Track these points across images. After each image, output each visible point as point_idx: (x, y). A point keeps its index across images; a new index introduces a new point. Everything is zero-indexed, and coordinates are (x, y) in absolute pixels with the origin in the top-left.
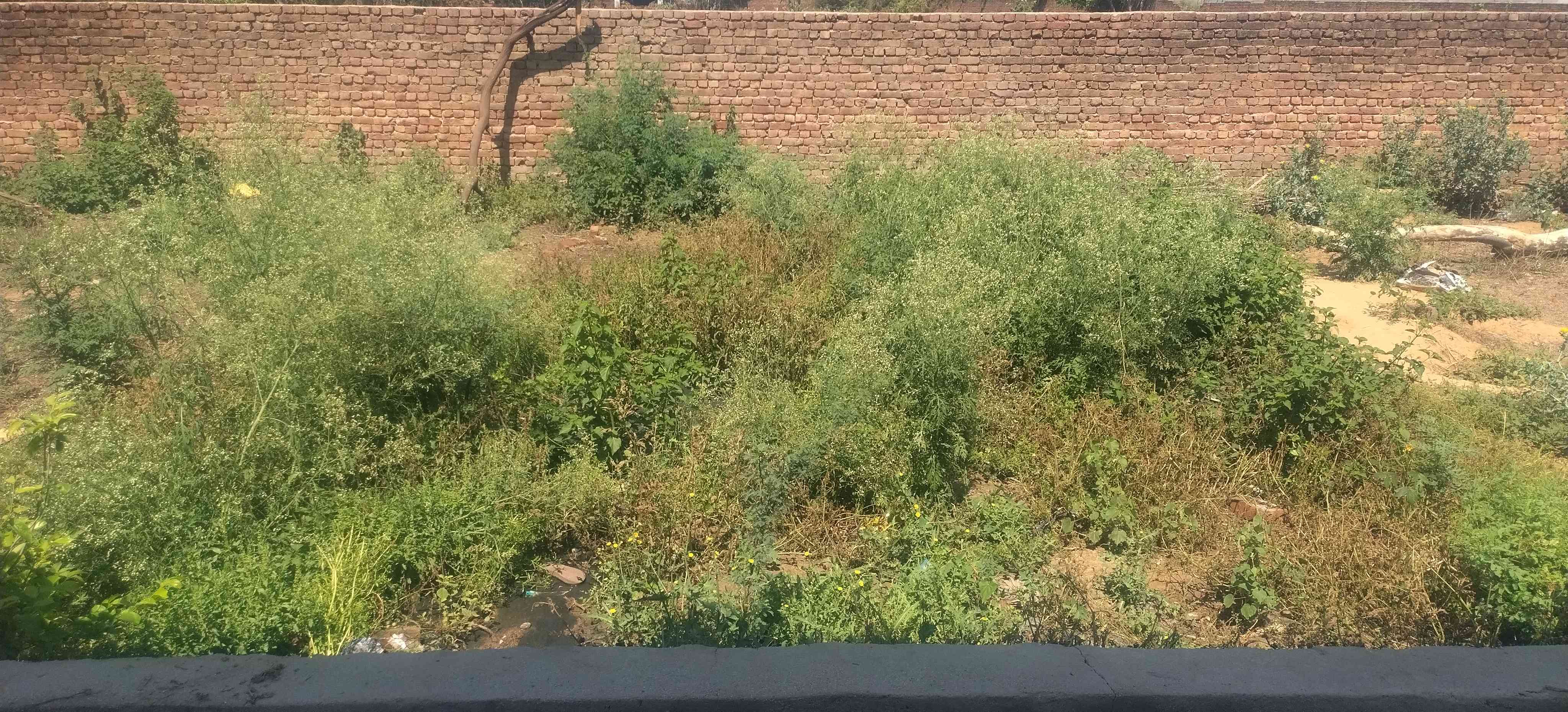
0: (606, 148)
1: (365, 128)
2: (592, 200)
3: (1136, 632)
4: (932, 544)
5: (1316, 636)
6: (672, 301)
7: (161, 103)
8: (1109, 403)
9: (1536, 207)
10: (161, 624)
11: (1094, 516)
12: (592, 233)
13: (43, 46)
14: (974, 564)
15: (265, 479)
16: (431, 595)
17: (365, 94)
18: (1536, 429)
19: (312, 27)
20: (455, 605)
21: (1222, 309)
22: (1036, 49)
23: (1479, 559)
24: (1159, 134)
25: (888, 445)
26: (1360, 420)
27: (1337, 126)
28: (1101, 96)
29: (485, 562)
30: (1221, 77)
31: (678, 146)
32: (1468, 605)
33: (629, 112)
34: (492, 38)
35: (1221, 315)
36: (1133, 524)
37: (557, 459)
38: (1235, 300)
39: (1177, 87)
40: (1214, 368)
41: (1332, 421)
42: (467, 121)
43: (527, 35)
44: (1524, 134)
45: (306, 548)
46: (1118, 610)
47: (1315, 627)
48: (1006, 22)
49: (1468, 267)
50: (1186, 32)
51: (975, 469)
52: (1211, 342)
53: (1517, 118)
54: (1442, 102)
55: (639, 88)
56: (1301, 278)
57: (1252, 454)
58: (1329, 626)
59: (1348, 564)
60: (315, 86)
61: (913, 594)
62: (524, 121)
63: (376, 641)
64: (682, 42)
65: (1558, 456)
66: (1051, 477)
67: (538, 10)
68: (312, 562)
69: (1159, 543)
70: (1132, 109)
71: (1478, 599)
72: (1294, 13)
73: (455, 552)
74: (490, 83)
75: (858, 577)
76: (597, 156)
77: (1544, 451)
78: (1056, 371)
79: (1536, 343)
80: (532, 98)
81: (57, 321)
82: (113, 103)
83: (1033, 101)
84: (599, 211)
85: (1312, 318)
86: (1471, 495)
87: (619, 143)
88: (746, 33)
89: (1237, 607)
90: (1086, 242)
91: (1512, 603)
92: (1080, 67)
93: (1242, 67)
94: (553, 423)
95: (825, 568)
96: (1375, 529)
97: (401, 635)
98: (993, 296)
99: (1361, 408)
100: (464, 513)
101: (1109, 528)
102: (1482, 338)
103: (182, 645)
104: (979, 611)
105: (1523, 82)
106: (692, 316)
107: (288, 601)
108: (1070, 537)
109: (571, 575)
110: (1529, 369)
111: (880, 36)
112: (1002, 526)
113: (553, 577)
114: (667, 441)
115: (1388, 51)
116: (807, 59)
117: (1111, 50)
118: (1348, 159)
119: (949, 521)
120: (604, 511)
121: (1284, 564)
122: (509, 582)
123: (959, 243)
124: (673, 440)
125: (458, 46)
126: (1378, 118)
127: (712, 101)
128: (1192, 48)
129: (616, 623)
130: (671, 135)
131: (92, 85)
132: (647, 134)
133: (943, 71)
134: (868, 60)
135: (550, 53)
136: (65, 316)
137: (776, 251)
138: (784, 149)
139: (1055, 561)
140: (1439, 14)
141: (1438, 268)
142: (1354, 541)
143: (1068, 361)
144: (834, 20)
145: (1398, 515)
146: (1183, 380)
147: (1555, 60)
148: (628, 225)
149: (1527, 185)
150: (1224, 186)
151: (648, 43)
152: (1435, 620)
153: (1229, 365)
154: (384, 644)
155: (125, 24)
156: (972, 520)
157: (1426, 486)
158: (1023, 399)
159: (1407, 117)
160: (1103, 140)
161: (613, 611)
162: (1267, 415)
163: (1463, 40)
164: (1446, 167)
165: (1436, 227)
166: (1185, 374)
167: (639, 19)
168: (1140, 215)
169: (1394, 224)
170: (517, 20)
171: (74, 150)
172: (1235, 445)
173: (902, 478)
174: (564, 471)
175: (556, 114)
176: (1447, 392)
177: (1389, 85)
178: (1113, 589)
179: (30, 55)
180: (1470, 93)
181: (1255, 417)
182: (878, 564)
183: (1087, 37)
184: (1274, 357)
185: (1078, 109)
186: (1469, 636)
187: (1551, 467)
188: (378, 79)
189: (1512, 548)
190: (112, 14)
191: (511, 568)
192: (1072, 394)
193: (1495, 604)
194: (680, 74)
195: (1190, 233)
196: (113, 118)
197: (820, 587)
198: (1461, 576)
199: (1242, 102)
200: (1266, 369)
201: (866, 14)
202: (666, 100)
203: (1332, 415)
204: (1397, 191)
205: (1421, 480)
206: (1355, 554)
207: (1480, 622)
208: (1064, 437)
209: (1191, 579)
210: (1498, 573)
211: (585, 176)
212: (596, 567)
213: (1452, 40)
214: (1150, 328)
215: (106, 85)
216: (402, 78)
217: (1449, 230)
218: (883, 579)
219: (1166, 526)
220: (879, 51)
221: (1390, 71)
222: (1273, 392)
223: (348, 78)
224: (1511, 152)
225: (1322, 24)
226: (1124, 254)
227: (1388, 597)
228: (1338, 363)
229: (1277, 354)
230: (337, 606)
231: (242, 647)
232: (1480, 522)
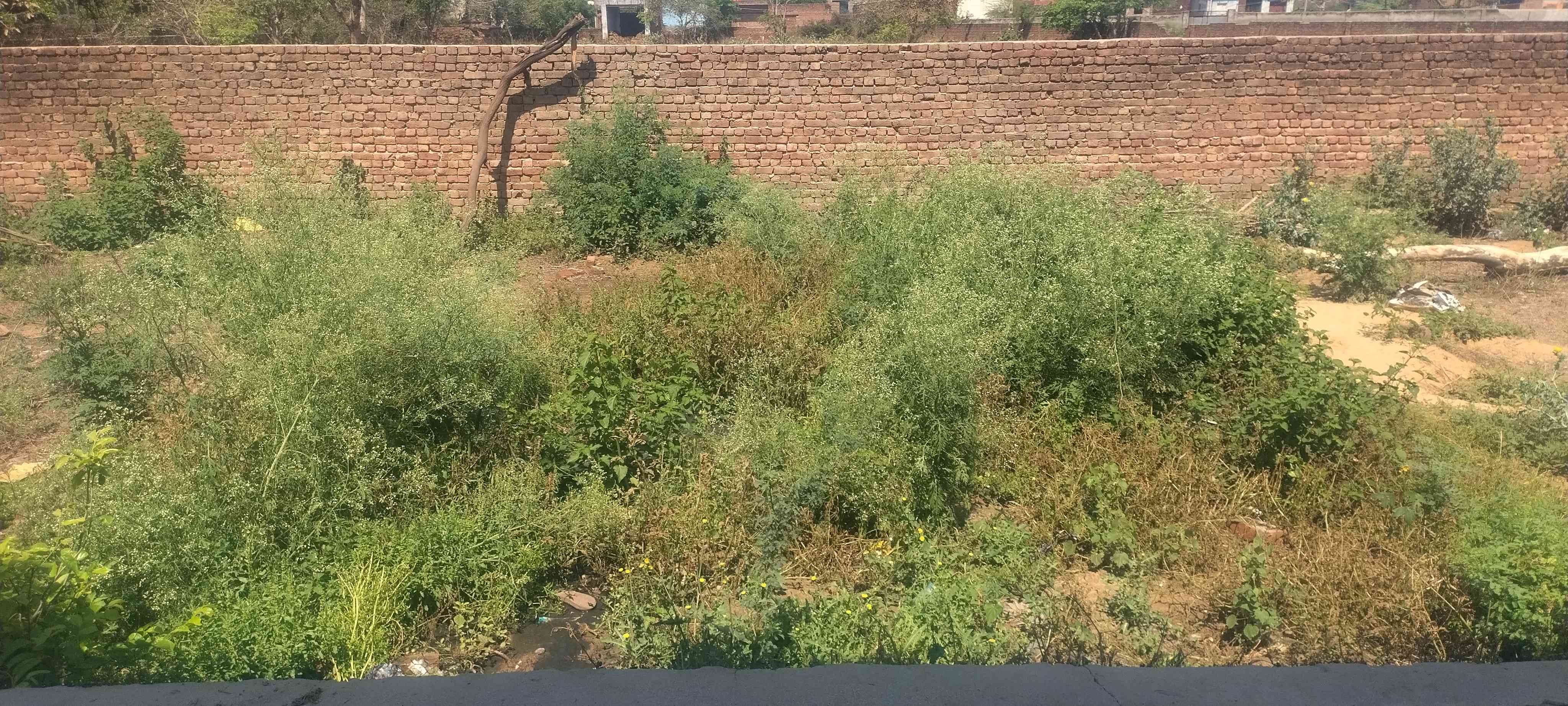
0: (601, 179)
1: (365, 164)
2: (588, 231)
3: (1141, 653)
4: (937, 567)
5: (1318, 655)
6: (672, 330)
7: (168, 143)
8: (1107, 426)
9: (1527, 225)
10: (193, 651)
11: (1095, 539)
12: (589, 263)
13: (53, 89)
14: (978, 587)
15: (286, 509)
16: (448, 622)
17: (365, 131)
18: (1533, 448)
19: (314, 66)
20: (471, 631)
21: (1216, 332)
22: (1024, 77)
23: (1478, 578)
24: (1148, 158)
25: (890, 470)
26: (1357, 441)
27: (1326, 147)
28: (1090, 122)
29: (500, 589)
30: (1208, 101)
31: (672, 176)
32: (1468, 623)
33: (624, 144)
34: (490, 75)
35: (1215, 338)
36: (1134, 546)
37: (565, 486)
38: (1228, 323)
39: (1165, 111)
40: (1210, 390)
41: (1329, 442)
42: (465, 156)
43: (524, 71)
44: (1514, 154)
45: (326, 577)
46: (1121, 632)
47: (1317, 646)
48: (994, 51)
49: (1461, 286)
50: (1173, 57)
51: (975, 493)
52: (1207, 365)
53: (1505, 137)
54: (1429, 123)
55: (633, 120)
56: (1294, 300)
57: (1250, 476)
58: (1331, 645)
59: (1348, 584)
60: (316, 124)
61: (919, 617)
62: (520, 155)
63: (397, 667)
64: (675, 76)
65: (1555, 474)
66: (1052, 501)
67: (535, 47)
68: (333, 591)
69: (1161, 566)
70: (1120, 134)
71: (1478, 618)
72: (1280, 38)
73: (470, 579)
74: (488, 119)
75: (867, 600)
76: (592, 187)
77: (1541, 470)
78: (1053, 395)
79: (1531, 362)
80: (529, 132)
81: (80, 358)
82: (123, 143)
83: (1021, 128)
84: (595, 241)
85: (1306, 340)
86: (1468, 515)
87: (615, 175)
88: (738, 65)
89: (1240, 628)
90: (1080, 268)
91: (1512, 621)
92: (1068, 93)
93: (1229, 92)
94: (561, 451)
95: (830, 592)
96: (1374, 549)
97: (421, 662)
98: (991, 322)
99: (1357, 429)
100: (479, 541)
101: (1111, 550)
102: (1478, 358)
103: (213, 673)
104: (985, 634)
105: (1511, 103)
106: (691, 344)
107: (313, 628)
108: (1072, 560)
109: (583, 601)
110: (1524, 388)
111: (869, 66)
112: (1005, 550)
113: (564, 603)
114: (672, 468)
115: (1374, 73)
116: (798, 90)
117: (1099, 77)
118: (1338, 181)
119: (951, 544)
120: (614, 539)
121: (1285, 584)
122: (522, 608)
123: (954, 270)
124: (677, 467)
125: (457, 82)
126: (1366, 139)
127: (705, 132)
128: (1178, 73)
129: (629, 648)
130: (665, 166)
131: (101, 126)
132: (642, 165)
133: (933, 99)
134: (858, 90)
135: (546, 88)
136: (87, 353)
137: (772, 279)
138: (776, 178)
139: (1058, 583)
140: (1424, 36)
141: (1430, 289)
142: (1354, 561)
143: (1064, 385)
144: (824, 51)
145: (1397, 534)
146: (1179, 403)
147: (1542, 79)
148: (624, 255)
149: (1518, 204)
150: (1214, 208)
151: (642, 77)
152: (1436, 639)
153: (1225, 387)
154: (404, 669)
155: (134, 66)
156: (975, 543)
157: (1424, 506)
158: (1021, 422)
159: (1394, 138)
160: (1093, 164)
161: (627, 635)
162: (1264, 437)
163: (1449, 61)
164: (1436, 187)
165: (1427, 247)
166: (1181, 397)
167: (633, 54)
168: (1134, 241)
169: (1385, 245)
170: (514, 57)
171: (82, 189)
172: (1233, 467)
173: (905, 503)
174: (573, 500)
175: (552, 147)
176: (1442, 412)
177: (1376, 107)
178: (1116, 611)
179: (42, 98)
180: (1457, 113)
181: (1252, 439)
182: (883, 588)
183: (1074, 64)
184: (1270, 379)
185: (1067, 134)
186: (1470, 653)
187: (1548, 486)
188: (378, 116)
189: (1510, 566)
190: (121, 57)
191: (525, 594)
192: (1069, 417)
193: (1495, 622)
194: (674, 107)
195: (1184, 259)
196: (121, 158)
197: (828, 611)
198: (1461, 595)
199: (1230, 125)
200: (1262, 391)
201: (854, 46)
202: (660, 132)
203: (1329, 436)
204: (1386, 211)
205: (1419, 500)
206: (1355, 574)
207: (1482, 640)
208: (1063, 460)
209: (1193, 600)
210: (1498, 592)
211: (582, 206)
212: (607, 593)
213: (1437, 62)
214: (1146, 351)
215: (115, 126)
216: (402, 115)
217: (1440, 249)
218: (888, 603)
219: (1168, 548)
220: (868, 81)
221: (1377, 94)
222: (1270, 414)
223: (348, 115)
224: (1500, 171)
225: (1309, 48)
226: (1118, 279)
227: (1389, 616)
228: (1333, 385)
229: (1272, 376)
230: (359, 633)
231: (270, 673)
232: (1478, 541)
